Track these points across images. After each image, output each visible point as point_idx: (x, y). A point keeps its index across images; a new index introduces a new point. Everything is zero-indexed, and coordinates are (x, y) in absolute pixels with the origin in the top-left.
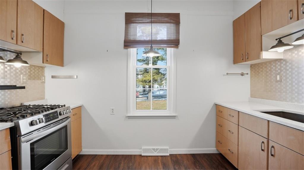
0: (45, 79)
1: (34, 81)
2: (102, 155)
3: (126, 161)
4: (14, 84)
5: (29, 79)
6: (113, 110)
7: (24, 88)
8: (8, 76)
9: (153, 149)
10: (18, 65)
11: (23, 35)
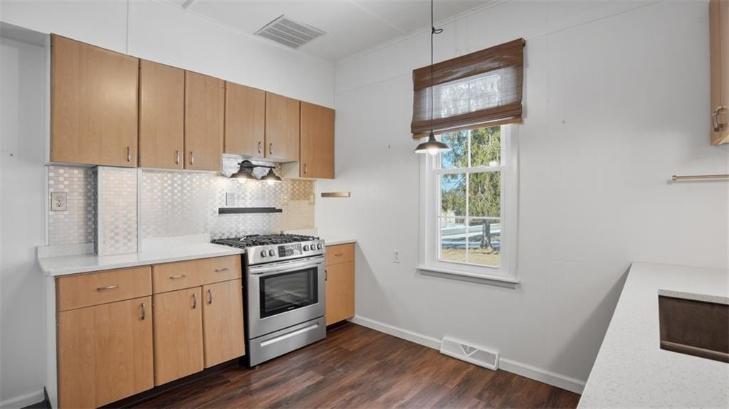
0: (314, 198)
1: (298, 201)
2: (379, 332)
3: (406, 352)
4: (273, 206)
5: (292, 199)
6: (397, 253)
7: (280, 211)
8: (267, 196)
9: (463, 345)
10: (271, 182)
11: (271, 144)
